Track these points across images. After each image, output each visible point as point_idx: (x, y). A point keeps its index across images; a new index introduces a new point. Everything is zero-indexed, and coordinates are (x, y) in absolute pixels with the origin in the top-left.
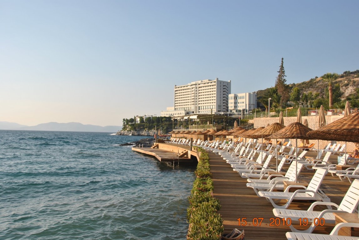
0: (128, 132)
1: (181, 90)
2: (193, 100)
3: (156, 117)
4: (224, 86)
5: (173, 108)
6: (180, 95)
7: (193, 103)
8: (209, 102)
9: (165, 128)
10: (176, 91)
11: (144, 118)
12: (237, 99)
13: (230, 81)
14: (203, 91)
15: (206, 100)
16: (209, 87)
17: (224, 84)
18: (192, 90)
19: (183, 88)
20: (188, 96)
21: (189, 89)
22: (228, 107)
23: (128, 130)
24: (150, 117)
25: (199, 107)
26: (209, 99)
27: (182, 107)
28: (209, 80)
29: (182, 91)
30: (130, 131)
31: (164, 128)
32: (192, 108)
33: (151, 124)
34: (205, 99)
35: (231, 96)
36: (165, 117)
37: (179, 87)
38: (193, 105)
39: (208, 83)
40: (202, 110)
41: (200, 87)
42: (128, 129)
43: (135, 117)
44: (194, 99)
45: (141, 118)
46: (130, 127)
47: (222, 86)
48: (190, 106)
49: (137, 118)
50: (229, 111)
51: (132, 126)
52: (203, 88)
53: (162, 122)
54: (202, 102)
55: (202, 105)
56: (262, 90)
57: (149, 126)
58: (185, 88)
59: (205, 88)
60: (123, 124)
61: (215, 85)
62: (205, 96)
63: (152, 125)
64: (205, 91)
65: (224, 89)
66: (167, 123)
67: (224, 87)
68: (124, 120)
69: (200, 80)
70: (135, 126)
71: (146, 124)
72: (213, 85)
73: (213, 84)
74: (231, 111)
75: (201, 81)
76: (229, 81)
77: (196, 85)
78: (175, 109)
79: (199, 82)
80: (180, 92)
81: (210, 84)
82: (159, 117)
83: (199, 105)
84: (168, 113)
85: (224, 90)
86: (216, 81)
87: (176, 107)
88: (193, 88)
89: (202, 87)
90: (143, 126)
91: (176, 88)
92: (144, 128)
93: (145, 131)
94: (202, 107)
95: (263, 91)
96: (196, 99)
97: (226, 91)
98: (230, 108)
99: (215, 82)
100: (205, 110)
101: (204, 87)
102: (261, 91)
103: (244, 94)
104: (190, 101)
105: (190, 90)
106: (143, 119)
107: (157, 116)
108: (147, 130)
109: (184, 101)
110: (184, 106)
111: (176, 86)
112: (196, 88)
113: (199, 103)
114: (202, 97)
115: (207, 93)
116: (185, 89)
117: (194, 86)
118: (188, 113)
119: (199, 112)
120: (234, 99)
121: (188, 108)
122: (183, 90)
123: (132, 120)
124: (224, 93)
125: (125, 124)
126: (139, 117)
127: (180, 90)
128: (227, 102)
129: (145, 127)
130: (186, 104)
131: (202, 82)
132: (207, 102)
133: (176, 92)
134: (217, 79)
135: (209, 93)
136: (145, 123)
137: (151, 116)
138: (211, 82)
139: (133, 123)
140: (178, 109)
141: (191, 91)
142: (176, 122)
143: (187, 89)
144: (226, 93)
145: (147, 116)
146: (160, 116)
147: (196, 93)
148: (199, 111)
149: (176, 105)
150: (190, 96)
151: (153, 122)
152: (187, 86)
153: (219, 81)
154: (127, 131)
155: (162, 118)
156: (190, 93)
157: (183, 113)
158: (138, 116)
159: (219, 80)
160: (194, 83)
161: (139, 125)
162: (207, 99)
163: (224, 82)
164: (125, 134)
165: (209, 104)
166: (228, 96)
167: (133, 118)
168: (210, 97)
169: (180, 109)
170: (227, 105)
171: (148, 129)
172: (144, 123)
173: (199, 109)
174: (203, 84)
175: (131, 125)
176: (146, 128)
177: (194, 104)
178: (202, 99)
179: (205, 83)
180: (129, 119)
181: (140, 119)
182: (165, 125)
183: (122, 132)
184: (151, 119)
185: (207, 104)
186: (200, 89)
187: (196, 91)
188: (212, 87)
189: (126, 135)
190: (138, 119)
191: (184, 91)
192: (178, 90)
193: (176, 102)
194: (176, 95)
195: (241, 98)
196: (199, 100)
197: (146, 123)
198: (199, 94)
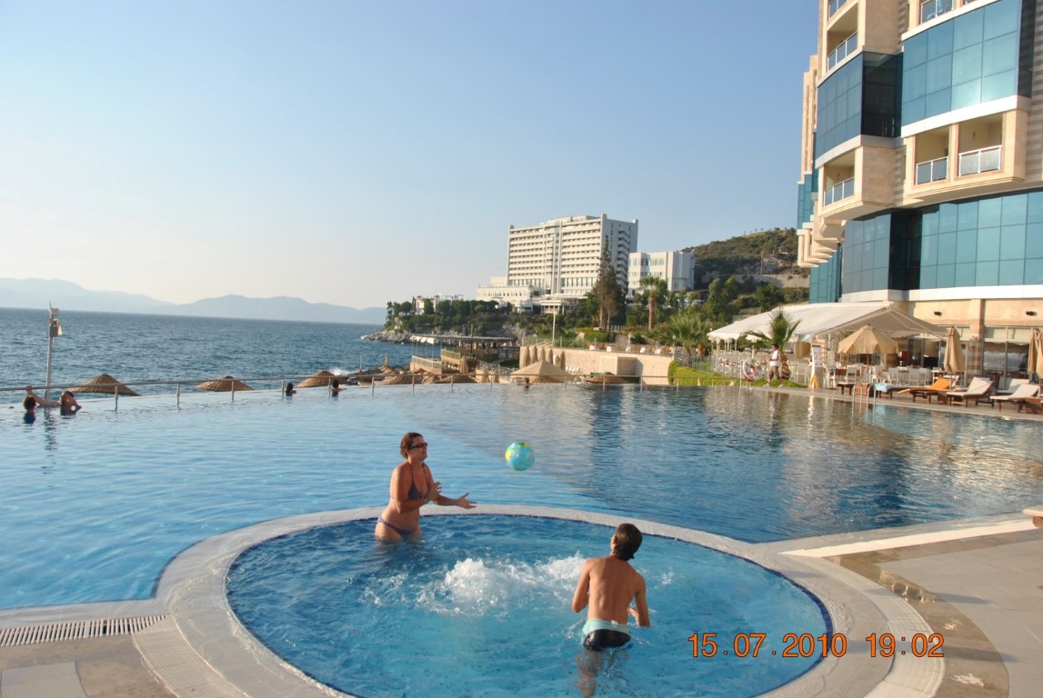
0: (396, 334)
1: (525, 238)
2: (550, 264)
3: (462, 302)
4: (620, 232)
5: (505, 280)
6: (520, 251)
7: (549, 270)
8: (585, 268)
9: (479, 328)
10: (513, 239)
11: (434, 302)
12: (647, 264)
13: (637, 221)
14: (571, 243)
15: (578, 265)
16: (586, 235)
17: (621, 229)
18: (549, 239)
19: (527, 234)
20: (539, 252)
21: (542, 236)
22: (627, 283)
23: (396, 331)
24: (448, 301)
25: (563, 280)
26: (585, 262)
27: (524, 277)
28: (589, 218)
29: (527, 241)
30: (401, 332)
31: (476, 327)
32: (547, 281)
33: (448, 318)
34: (576, 262)
35: (634, 257)
36: (482, 302)
37: (519, 232)
38: (550, 275)
39: (584, 224)
40: (570, 287)
41: (565, 234)
42: (396, 327)
43: (414, 300)
44: (552, 260)
45: (428, 303)
46: (401, 322)
47: (616, 233)
48: (542, 277)
49: (418, 301)
50: (630, 292)
51: (406, 321)
52: (572, 236)
53: (475, 313)
54: (570, 269)
55: (570, 275)
56: (721, 240)
57: (444, 322)
58: (534, 233)
59: (576, 236)
60: (387, 314)
61: (599, 230)
62: (576, 256)
63: (450, 321)
64: (576, 243)
65: (620, 239)
66: (485, 316)
67: (621, 236)
68: (390, 304)
69: (567, 216)
70: (412, 320)
71: (437, 317)
72: (594, 231)
73: (595, 226)
74: (634, 291)
75: (569, 218)
76: (634, 221)
77: (555, 227)
78: (510, 283)
79: (565, 220)
80: (523, 241)
81: (587, 227)
82: (467, 302)
83: (563, 276)
84: (492, 291)
85: (621, 242)
86: (600, 220)
87: (511, 278)
88: (549, 235)
89: (570, 233)
90: (431, 320)
91: (513, 232)
92: (432, 327)
93: (435, 332)
94: (570, 281)
95: (722, 242)
96: (557, 260)
97: (626, 244)
98: (631, 286)
99: (599, 223)
100: (575, 287)
101: (574, 233)
102: (718, 242)
103: (662, 255)
104: (542, 264)
105: (543, 240)
106: (432, 304)
107: (465, 300)
108: (438, 332)
109: (530, 265)
110: (529, 277)
111: (512, 227)
112: (558, 235)
113: (563, 270)
114: (570, 256)
115: (581, 249)
116: (533, 237)
117: (552, 231)
118: (536, 294)
119: (562, 292)
120: (642, 264)
121: (538, 282)
122: (529, 237)
123: (408, 307)
124: (621, 249)
125: (393, 314)
126: (424, 300)
127: (521, 238)
128: (627, 269)
129: (435, 323)
130: (534, 271)
131: (572, 221)
132: (580, 268)
133: (513, 243)
134: (605, 216)
135: (586, 248)
136: (434, 313)
137: (449, 299)
138: (592, 223)
139: (408, 314)
140: (517, 282)
141: (545, 243)
142: (506, 314)
143: (537, 237)
144: (626, 251)
145: (443, 298)
146: (470, 300)
147: (557, 248)
148: (563, 288)
149: (511, 272)
150: (542, 252)
151: (454, 313)
152: (538, 230)
153: (610, 220)
154: (393, 332)
155: (475, 303)
156: (543, 246)
157: (526, 292)
158: (419, 297)
159: (609, 217)
160: (552, 223)
161: (422, 320)
162: (580, 262)
163: (620, 224)
164: (390, 338)
165: (584, 275)
166: (628, 256)
167: (411, 301)
168: (588, 258)
169: (521, 282)
170: (626, 276)
171: (442, 329)
172: (433, 316)
173: (563, 285)
174: (572, 227)
175: (404, 318)
176: (438, 325)
177: (551, 273)
178: (570, 262)
179: (577, 225)
180: (401, 302)
181: (425, 306)
182: (481, 320)
183: (384, 333)
184: (451, 304)
185: (580, 275)
186: (565, 237)
187: (557, 241)
188: (591, 235)
189: (391, 341)
190: (421, 305)
191: (531, 241)
192: (517, 239)
193: (512, 266)
194: (512, 249)
195: (656, 263)
196: (564, 263)
197: (439, 314)
198: (564, 250)
